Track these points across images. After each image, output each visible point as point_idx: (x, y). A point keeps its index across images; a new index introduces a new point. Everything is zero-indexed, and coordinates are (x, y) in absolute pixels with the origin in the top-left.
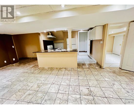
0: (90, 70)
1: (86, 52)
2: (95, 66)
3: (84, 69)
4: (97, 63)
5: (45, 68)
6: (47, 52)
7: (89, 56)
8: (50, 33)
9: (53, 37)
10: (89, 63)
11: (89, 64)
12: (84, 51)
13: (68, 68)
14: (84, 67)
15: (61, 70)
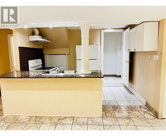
0: (131, 123)
1: (120, 76)
2: (142, 113)
3: (118, 119)
4: (147, 105)
5: (20, 118)
6: (28, 77)
7: (125, 87)
8: (37, 32)
9: (43, 40)
10: (128, 104)
11: (128, 107)
12: (115, 76)
13: (79, 118)
14: (117, 115)
15: (63, 122)
